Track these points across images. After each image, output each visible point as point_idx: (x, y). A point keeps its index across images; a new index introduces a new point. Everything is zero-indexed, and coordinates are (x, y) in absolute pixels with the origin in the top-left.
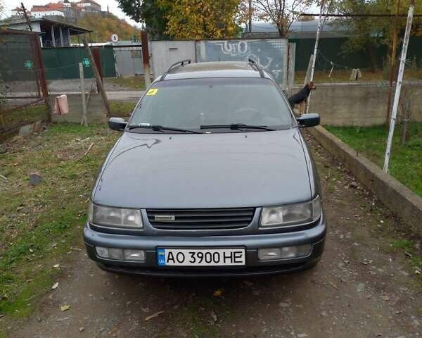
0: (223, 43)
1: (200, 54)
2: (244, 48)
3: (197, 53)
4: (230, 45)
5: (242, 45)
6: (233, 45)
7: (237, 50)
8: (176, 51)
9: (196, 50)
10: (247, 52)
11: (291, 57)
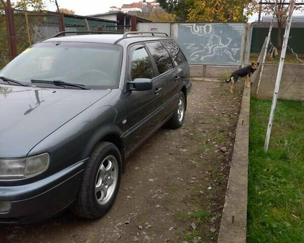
2: (209, 30)
5: (208, 27)
8: (156, 30)
9: (171, 30)
11: (248, 38)
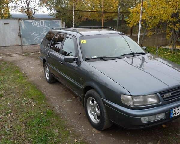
0: (33, 21)
1: (21, 26)
2: (43, 24)
3: (20, 26)
4: (36, 22)
5: (42, 22)
6: (38, 22)
7: (39, 24)
8: (8, 25)
9: (19, 24)
10: (45, 25)
